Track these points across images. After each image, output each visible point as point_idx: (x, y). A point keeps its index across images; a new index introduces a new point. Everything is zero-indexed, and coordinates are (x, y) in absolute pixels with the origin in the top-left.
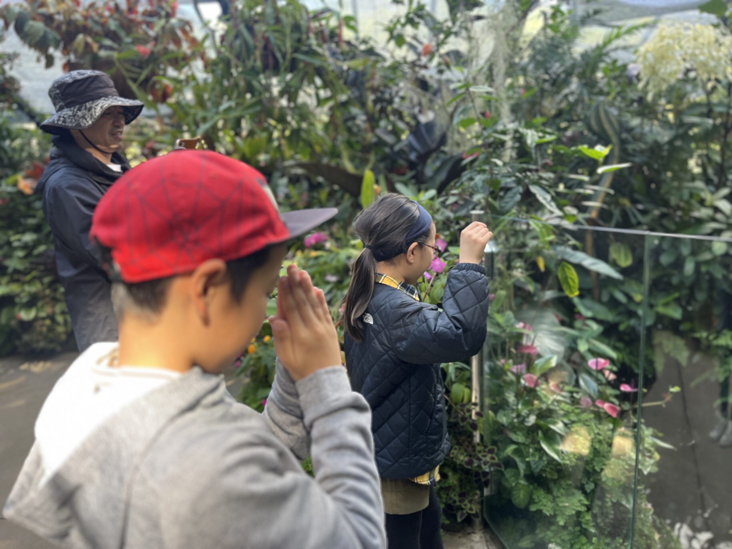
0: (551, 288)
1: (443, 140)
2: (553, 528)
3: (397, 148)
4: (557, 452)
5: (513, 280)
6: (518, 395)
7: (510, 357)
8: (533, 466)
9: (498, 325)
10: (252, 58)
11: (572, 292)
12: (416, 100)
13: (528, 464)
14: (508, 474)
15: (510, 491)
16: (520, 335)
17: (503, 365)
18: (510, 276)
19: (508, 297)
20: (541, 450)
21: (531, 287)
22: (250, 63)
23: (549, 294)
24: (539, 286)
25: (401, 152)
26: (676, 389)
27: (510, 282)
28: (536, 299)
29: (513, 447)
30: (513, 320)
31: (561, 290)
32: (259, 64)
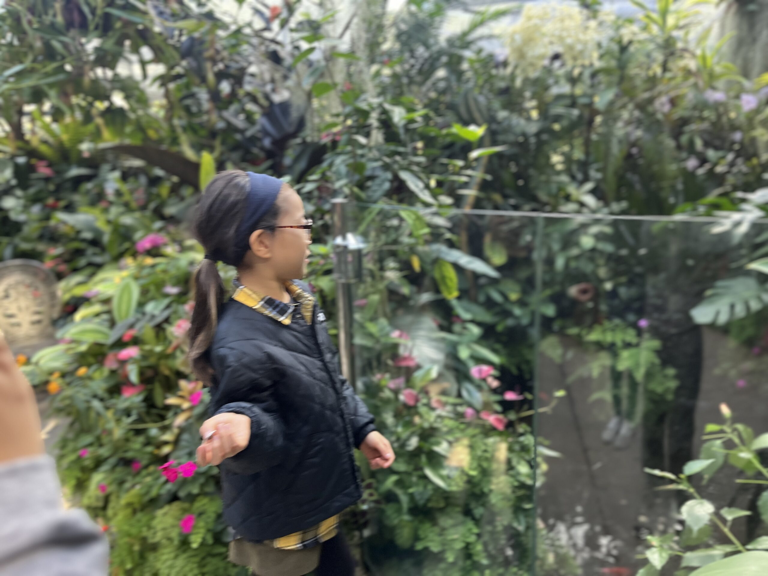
0: (427, 291)
2: (442, 566)
5: (386, 283)
6: (397, 415)
7: (387, 371)
8: (418, 497)
9: (370, 335)
10: (51, 12)
11: (450, 293)
13: (412, 496)
14: (390, 509)
15: (392, 529)
16: (396, 346)
17: (380, 380)
18: (382, 278)
19: (381, 302)
21: (406, 290)
23: (426, 297)
24: (415, 289)
25: (253, 140)
26: (560, 393)
27: (381, 286)
28: (412, 303)
29: (393, 478)
30: (388, 328)
31: (437, 291)
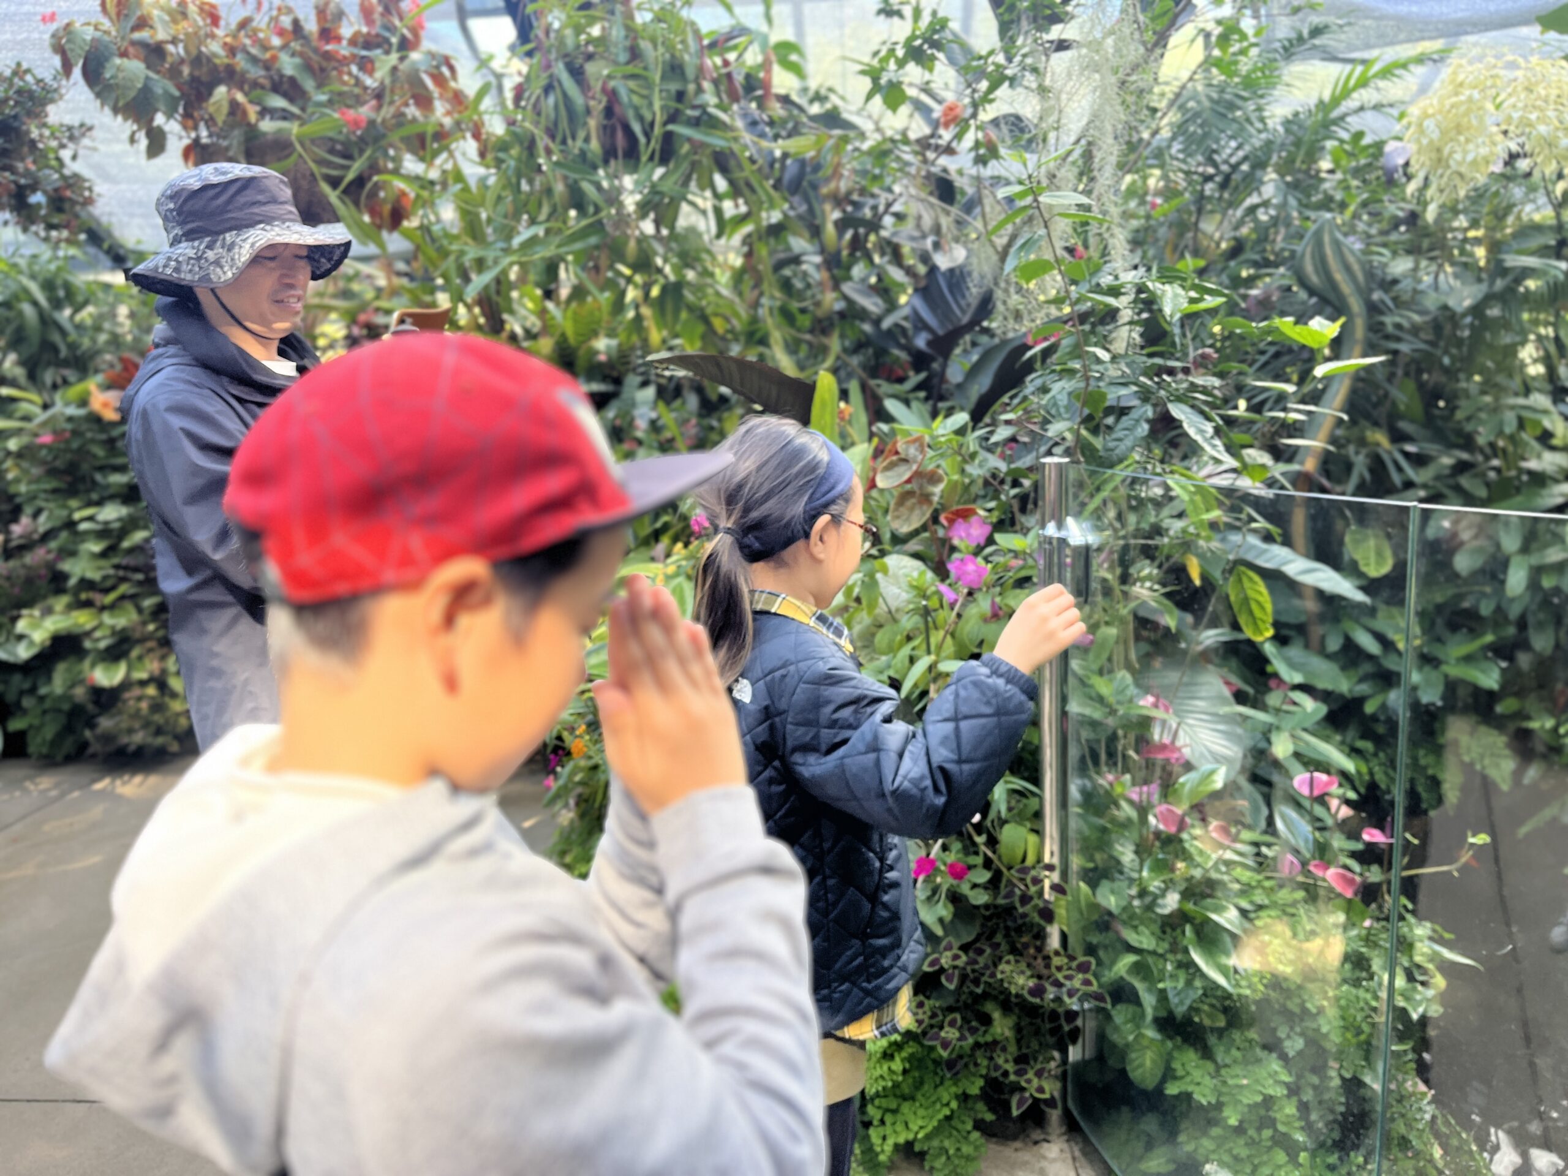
0: (1214, 623)
1: (986, 306)
2: (1215, 1131)
3: (886, 324)
4: (1224, 970)
5: (1132, 605)
6: (1141, 851)
7: (1126, 770)
8: (1174, 1000)
9: (1101, 700)
10: (581, 134)
11: (1258, 631)
12: (927, 222)
13: (1162, 995)
14: (1120, 1015)
15: (1122, 1053)
16: (1147, 722)
17: (1111, 784)
18: (1128, 597)
19: (1121, 640)
20: (1188, 965)
21: (1170, 619)
22: (576, 146)
23: (1211, 637)
24: (1188, 618)
25: (896, 334)
26: (1482, 839)
27: (1124, 611)
28: (1182, 644)
29: (1131, 958)
30: (1132, 690)
31: (1235, 626)
32: (595, 145)
